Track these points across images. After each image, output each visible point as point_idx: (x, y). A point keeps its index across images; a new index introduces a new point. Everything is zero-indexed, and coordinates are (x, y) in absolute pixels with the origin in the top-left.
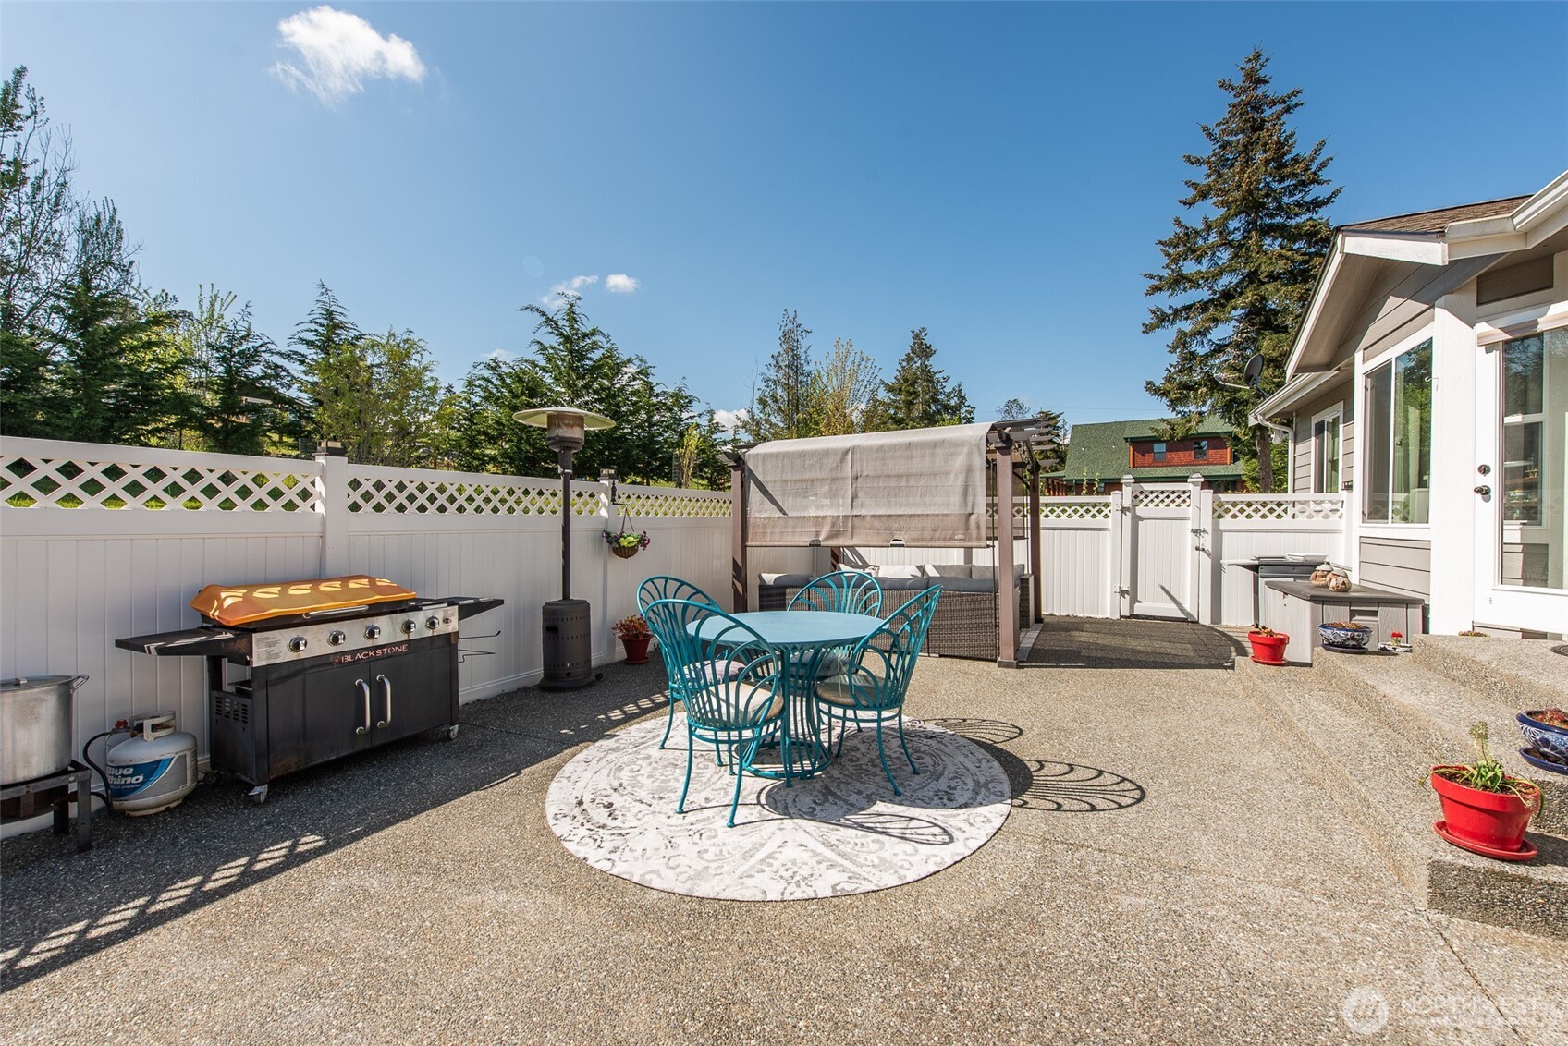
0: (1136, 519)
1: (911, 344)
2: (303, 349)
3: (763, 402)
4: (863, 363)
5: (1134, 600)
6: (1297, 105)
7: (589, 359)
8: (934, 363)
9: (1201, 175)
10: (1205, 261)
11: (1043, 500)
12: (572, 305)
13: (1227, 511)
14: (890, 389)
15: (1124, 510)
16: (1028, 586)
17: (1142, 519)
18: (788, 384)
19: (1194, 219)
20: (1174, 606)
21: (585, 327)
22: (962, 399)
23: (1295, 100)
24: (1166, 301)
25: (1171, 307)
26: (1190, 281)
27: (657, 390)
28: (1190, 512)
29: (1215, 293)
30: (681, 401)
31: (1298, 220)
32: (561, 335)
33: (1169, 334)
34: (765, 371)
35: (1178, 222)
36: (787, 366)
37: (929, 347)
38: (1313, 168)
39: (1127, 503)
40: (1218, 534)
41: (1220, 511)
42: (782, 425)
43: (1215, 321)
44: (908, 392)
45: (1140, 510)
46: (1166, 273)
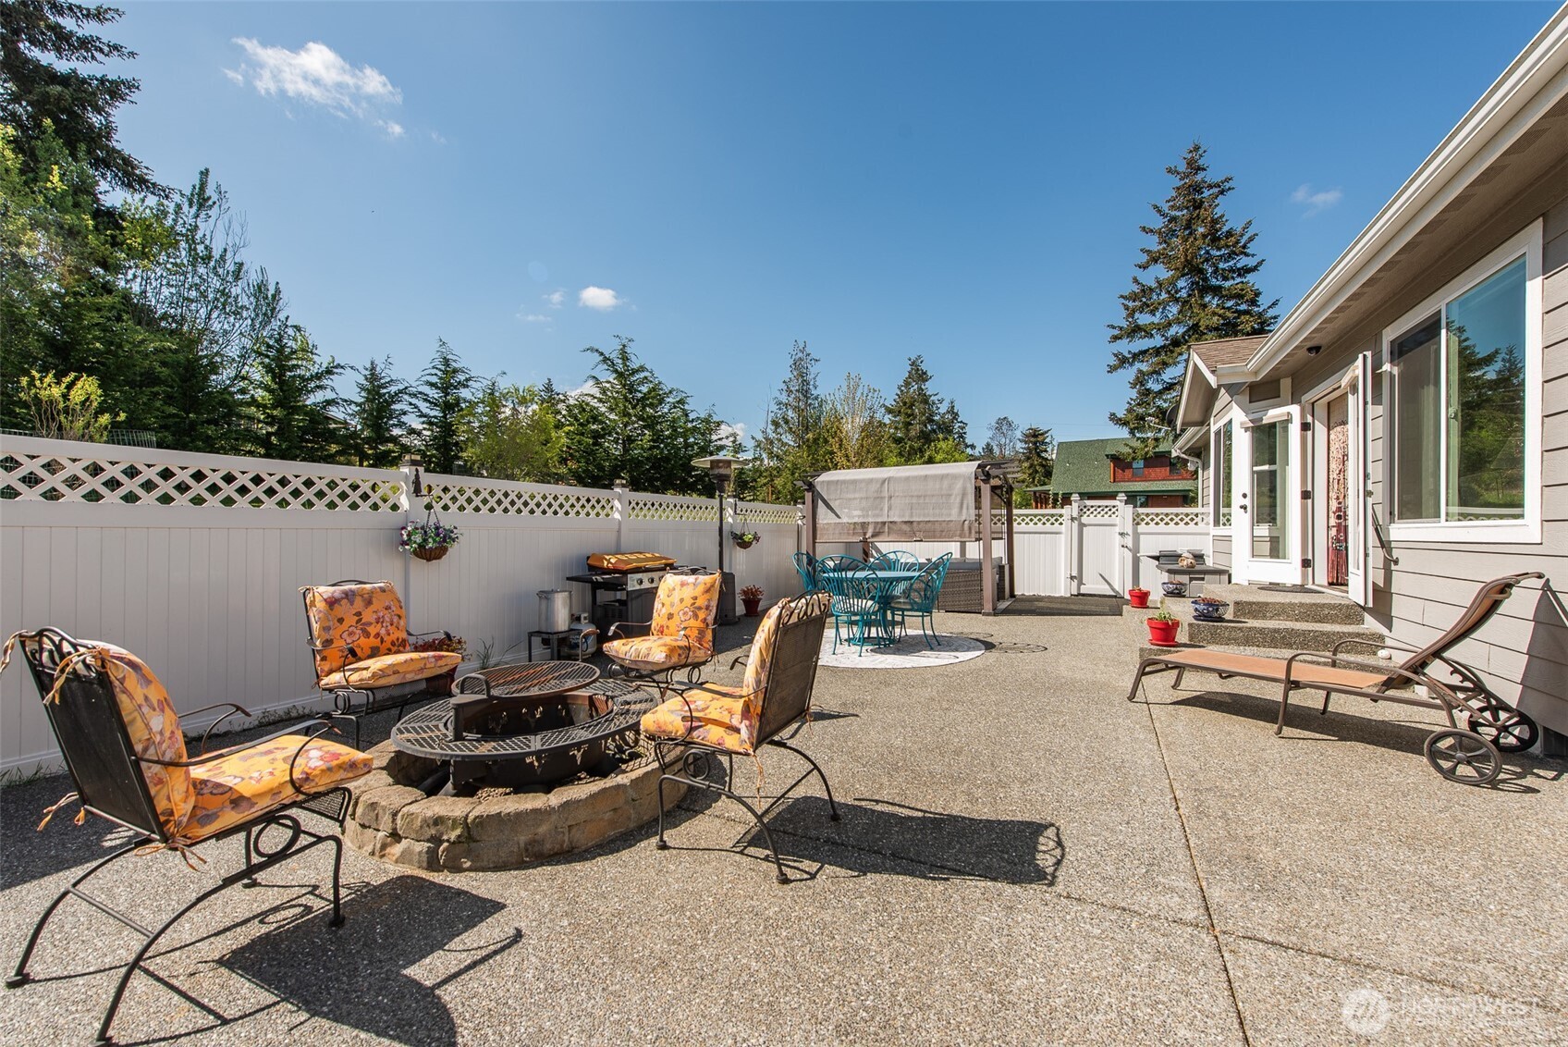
0: (1082, 526)
1: (909, 369)
2: (426, 389)
3: (776, 424)
4: (870, 394)
5: (1081, 583)
6: (1229, 189)
7: (640, 392)
8: (930, 388)
9: (1154, 244)
10: (1158, 314)
11: (1015, 511)
12: (624, 346)
13: (1143, 520)
14: (889, 411)
15: (1073, 519)
16: (1005, 573)
17: (1085, 525)
18: (799, 407)
19: (1150, 277)
20: (1107, 587)
21: (634, 364)
22: (955, 415)
23: (1227, 185)
24: (1126, 347)
25: (1130, 352)
26: (1145, 331)
27: (692, 416)
28: (1117, 521)
29: (1167, 339)
30: (710, 425)
31: (1231, 282)
32: (616, 371)
33: (1130, 373)
34: (778, 394)
35: (1136, 281)
36: (797, 391)
37: (925, 373)
38: (1243, 241)
39: (1075, 515)
40: (1136, 536)
41: (1138, 520)
42: (792, 443)
43: (1165, 364)
44: (906, 414)
45: (1085, 519)
46: (1124, 324)
